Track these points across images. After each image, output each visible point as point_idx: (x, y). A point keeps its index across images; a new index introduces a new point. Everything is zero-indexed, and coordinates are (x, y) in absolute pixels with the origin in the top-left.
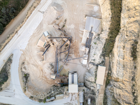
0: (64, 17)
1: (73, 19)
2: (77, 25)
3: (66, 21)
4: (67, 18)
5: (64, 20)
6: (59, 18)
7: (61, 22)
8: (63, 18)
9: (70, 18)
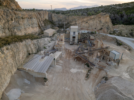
0: (91, 84)
1: (72, 79)
2: (65, 72)
3: (87, 76)
4: (85, 81)
5: (91, 77)
6: (101, 80)
7: (96, 75)
8: (94, 81)
9: (79, 82)
